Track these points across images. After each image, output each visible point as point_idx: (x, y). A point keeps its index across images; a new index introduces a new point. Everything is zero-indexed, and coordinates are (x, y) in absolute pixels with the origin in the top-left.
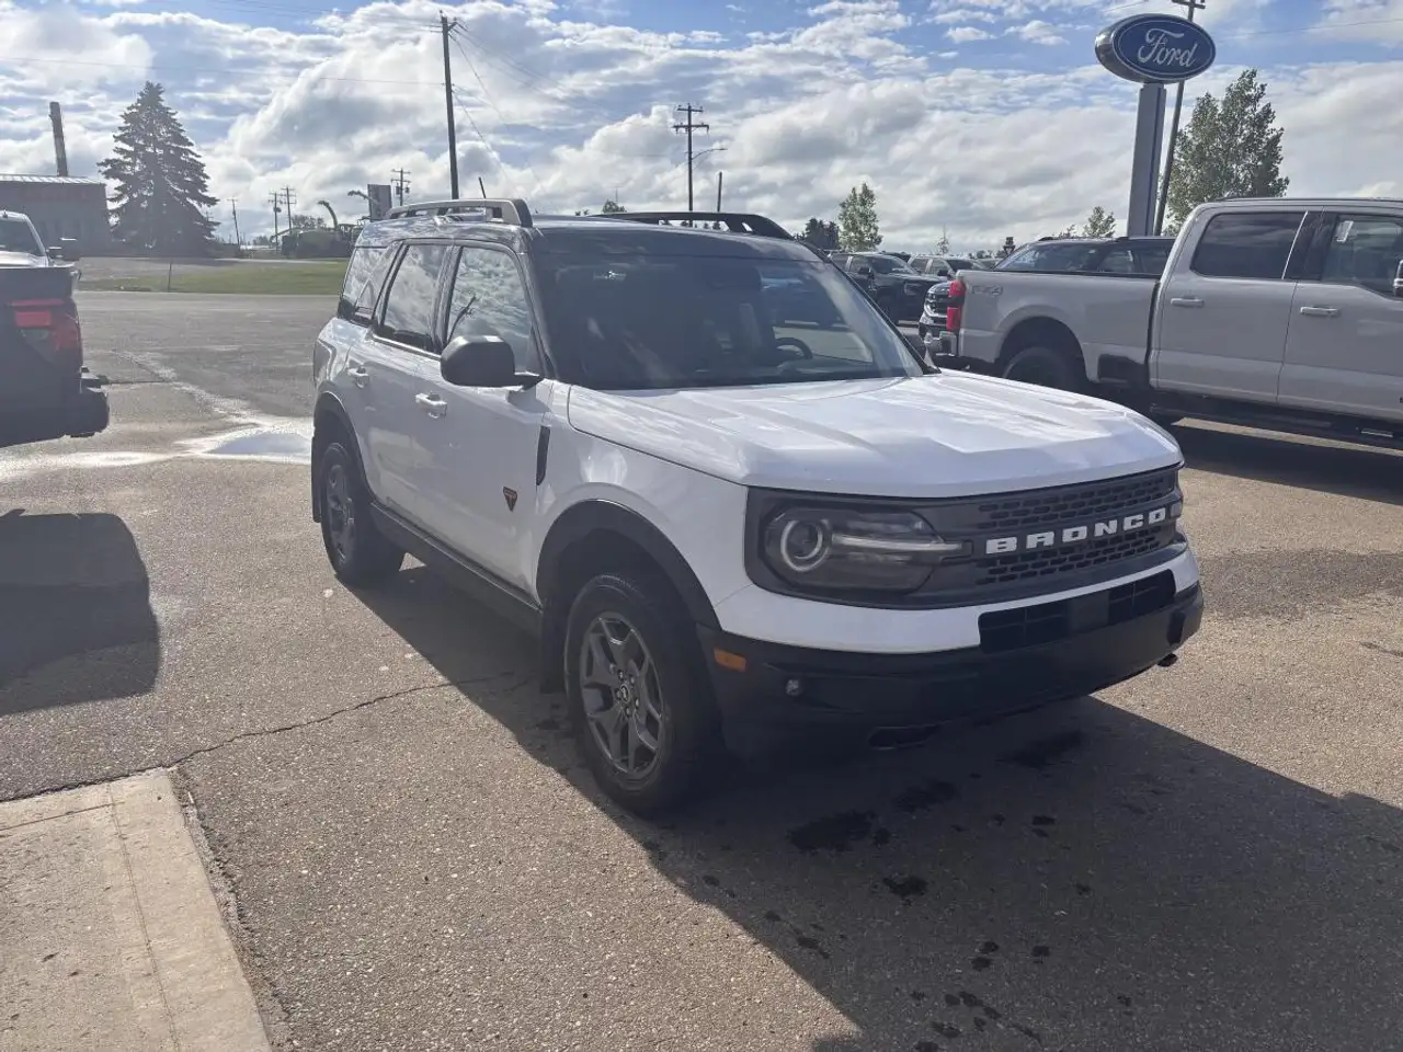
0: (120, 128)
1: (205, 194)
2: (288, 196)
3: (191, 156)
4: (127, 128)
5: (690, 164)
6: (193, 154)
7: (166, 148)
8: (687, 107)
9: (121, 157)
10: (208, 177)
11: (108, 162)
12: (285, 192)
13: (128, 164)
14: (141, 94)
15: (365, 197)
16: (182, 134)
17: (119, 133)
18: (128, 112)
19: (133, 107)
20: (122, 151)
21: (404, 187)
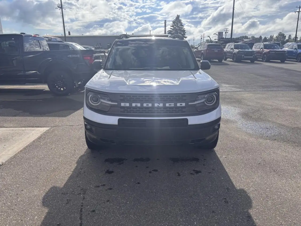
0: (172, 24)
1: (185, 36)
2: (204, 35)
3: (183, 29)
4: (173, 24)
5: (298, 21)
6: (184, 28)
7: (179, 27)
8: (299, 6)
9: (171, 30)
10: (186, 33)
11: (169, 31)
12: (203, 35)
13: (172, 31)
14: (176, 17)
15: (217, 35)
16: (182, 24)
17: (171, 25)
18: (173, 21)
19: (174, 20)
20: (171, 29)
21: (227, 32)
